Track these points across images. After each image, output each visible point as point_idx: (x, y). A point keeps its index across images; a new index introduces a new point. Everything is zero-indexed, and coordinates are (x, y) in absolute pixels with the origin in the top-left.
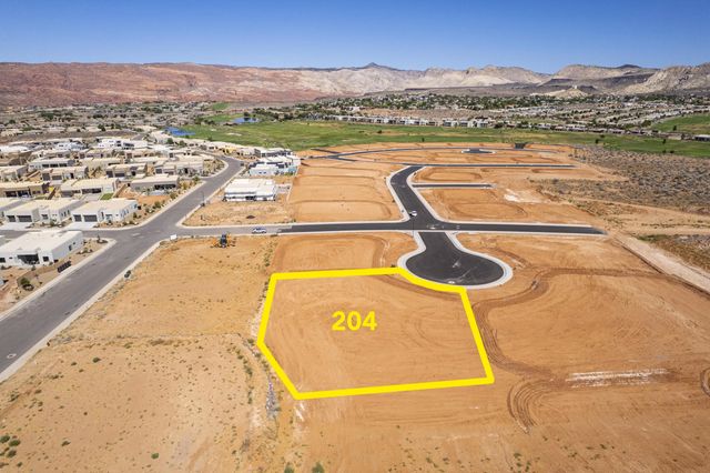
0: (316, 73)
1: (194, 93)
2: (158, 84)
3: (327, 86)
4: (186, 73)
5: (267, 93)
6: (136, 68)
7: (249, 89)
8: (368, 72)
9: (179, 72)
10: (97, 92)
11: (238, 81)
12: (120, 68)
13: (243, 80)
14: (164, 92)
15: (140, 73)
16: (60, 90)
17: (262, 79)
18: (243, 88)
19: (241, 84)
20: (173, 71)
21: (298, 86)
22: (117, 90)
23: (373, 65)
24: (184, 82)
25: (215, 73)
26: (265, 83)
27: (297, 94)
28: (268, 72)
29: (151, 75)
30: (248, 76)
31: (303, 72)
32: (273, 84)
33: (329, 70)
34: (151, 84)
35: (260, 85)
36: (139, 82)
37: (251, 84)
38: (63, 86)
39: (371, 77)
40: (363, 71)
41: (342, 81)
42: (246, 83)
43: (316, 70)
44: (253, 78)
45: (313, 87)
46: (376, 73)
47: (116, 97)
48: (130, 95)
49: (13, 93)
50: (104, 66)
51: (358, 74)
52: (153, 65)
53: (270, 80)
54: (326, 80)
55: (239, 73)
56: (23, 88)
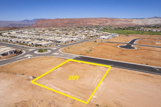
0: (138, 20)
1: (107, 24)
2: (100, 22)
3: (140, 23)
4: (106, 20)
5: (124, 24)
6: (96, 19)
7: (119, 23)
8: (154, 19)
9: (104, 19)
10: (88, 23)
11: (117, 21)
12: (93, 19)
13: (118, 21)
14: (101, 24)
15: (96, 20)
16: (82, 23)
17: (123, 21)
18: (118, 23)
19: (118, 22)
20: (103, 19)
21: (132, 23)
22: (91, 23)
23: (156, 17)
24: (105, 22)
25: (112, 20)
26: (124, 22)
27: (131, 25)
28: (125, 20)
29: (98, 20)
30: (120, 20)
31: (134, 19)
32: (126, 22)
33: (141, 19)
34: (98, 22)
35: (122, 22)
36: (96, 21)
37: (120, 22)
38: (82, 22)
39: (154, 21)
40: (152, 19)
41: (145, 22)
42: (119, 22)
43: (138, 19)
44: (121, 21)
45: (136, 23)
46: (156, 19)
47: (91, 25)
48: (94, 24)
49: (74, 24)
50: (90, 18)
51: (150, 20)
52: (99, 18)
53: (125, 21)
54: (140, 21)
55: (117, 20)
56: (76, 23)
